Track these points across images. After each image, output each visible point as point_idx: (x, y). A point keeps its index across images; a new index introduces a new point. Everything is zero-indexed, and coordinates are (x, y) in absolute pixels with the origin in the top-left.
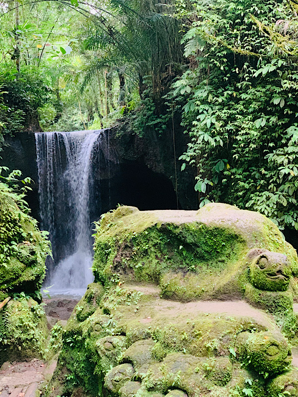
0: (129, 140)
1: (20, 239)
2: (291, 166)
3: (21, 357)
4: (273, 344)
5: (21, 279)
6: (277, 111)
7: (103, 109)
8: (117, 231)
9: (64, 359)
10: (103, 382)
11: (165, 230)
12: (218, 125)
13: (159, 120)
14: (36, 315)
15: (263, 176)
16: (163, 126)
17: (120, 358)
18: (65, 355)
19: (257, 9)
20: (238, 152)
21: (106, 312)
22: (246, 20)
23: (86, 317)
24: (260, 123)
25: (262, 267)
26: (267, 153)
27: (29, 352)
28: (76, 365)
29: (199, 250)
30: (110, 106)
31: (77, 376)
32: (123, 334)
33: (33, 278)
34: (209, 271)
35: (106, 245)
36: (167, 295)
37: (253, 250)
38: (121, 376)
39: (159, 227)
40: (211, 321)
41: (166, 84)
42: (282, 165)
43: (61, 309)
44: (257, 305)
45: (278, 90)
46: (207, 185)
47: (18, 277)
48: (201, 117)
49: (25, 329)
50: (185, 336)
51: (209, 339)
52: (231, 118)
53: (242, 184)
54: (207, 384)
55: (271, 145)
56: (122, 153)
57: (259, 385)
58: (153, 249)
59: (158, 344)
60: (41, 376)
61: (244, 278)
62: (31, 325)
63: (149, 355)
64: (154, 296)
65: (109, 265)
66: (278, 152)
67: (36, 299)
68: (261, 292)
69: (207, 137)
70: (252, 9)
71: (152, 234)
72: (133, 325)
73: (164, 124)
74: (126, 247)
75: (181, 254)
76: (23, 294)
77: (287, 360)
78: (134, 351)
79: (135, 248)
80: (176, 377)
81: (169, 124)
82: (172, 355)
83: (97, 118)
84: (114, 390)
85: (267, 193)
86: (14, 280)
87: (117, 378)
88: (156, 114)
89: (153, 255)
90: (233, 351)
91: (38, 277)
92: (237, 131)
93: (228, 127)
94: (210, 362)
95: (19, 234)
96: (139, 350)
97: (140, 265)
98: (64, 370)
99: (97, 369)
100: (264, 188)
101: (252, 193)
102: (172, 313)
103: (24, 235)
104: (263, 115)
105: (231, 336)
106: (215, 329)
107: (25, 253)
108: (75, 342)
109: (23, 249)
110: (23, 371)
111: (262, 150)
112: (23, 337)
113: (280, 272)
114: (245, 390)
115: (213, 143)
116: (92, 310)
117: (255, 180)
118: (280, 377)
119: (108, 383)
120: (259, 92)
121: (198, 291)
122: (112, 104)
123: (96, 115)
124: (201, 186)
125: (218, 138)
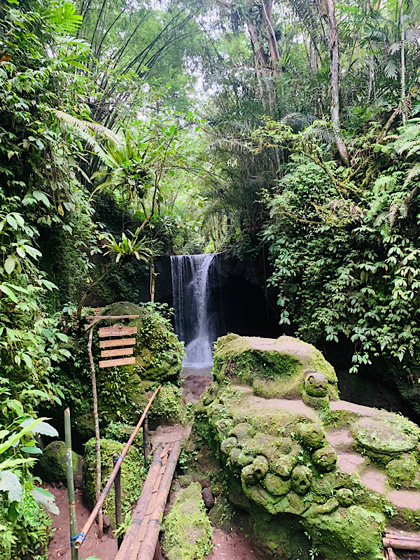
0: (233, 261)
1: (168, 348)
2: (340, 294)
3: (168, 423)
4: (314, 432)
5: (168, 374)
6: (331, 255)
7: (215, 234)
8: (227, 351)
9: (196, 428)
10: (220, 447)
11: (255, 354)
12: (292, 262)
13: (254, 249)
14: (177, 396)
15: (324, 297)
16: (257, 254)
17: (229, 433)
18: (196, 425)
19: (317, 189)
20: (306, 280)
21: (221, 402)
22: (310, 196)
23: (209, 404)
24: (320, 262)
25: (311, 383)
26: (325, 282)
27: (173, 420)
28: (203, 432)
29: (275, 367)
30: (221, 233)
31: (204, 439)
32: (231, 418)
33: (175, 373)
34: (281, 380)
35: (220, 359)
36: (256, 394)
37: (307, 370)
38: (230, 445)
39: (252, 351)
40: (280, 415)
41: (258, 225)
42: (334, 292)
43: (189, 381)
44: (308, 404)
45: (332, 241)
46: (285, 301)
47: (166, 373)
48: (281, 256)
49: (170, 405)
50: (266, 424)
51: (280, 426)
52: (301, 258)
53: (309, 301)
54: (278, 453)
55: (328, 277)
56: (229, 270)
57: (307, 454)
58: (248, 364)
59: (251, 427)
60: (181, 437)
61: (301, 387)
62: (175, 402)
63: (246, 433)
64: (250, 394)
65: (222, 372)
66: (333, 283)
67: (177, 385)
68: (310, 397)
69: (285, 270)
70: (314, 189)
71: (248, 355)
72: (238, 412)
73: (258, 252)
74: (233, 361)
75: (265, 368)
76: (169, 383)
77: (323, 441)
78: (238, 430)
79: (238, 363)
80: (261, 449)
81: (261, 252)
82: (259, 434)
83: (211, 241)
84: (226, 453)
85: (326, 309)
86: (164, 374)
87: (228, 446)
88: (252, 245)
89: (249, 368)
90: (292, 434)
91: (178, 372)
92: (305, 267)
93: (299, 264)
94: (280, 440)
95: (167, 345)
96: (241, 429)
97: (241, 373)
98: (196, 434)
99: (216, 437)
100: (324, 305)
101: (317, 307)
102: (259, 406)
103: (170, 345)
104: (322, 257)
105: (292, 425)
106: (283, 421)
107: (171, 357)
108: (202, 418)
109: (169, 355)
110: (170, 432)
111: (322, 281)
112: (170, 410)
113: (321, 386)
114: (299, 457)
115: (289, 275)
116: (213, 399)
117: (318, 300)
118: (319, 450)
119: (223, 448)
120: (319, 241)
121: (275, 393)
122: (222, 232)
123: (210, 238)
124: (282, 302)
125: (292, 271)
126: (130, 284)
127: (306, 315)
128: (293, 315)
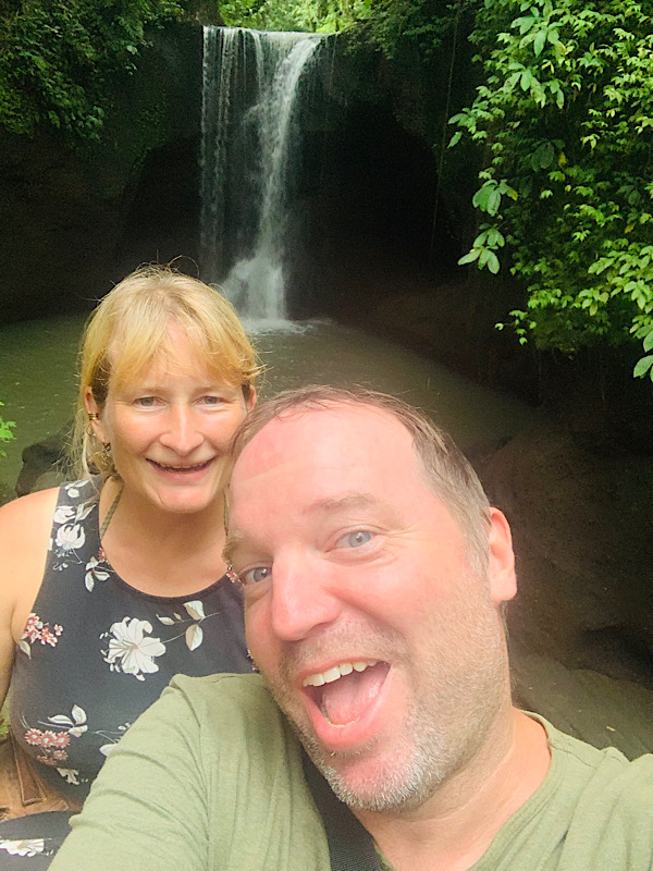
0: (368, 59)
12: (562, 50)
13: (429, 27)
16: (435, 41)
46: (504, 198)
48: (522, 23)
53: (588, 210)
56: (354, 85)
69: (528, 80)
88: (426, 14)
92: (612, 73)
101: (613, 237)
115: (541, 99)
124: (489, 198)
125: (555, 86)
126: (80, 89)
127: (562, 256)
128: (515, 248)
